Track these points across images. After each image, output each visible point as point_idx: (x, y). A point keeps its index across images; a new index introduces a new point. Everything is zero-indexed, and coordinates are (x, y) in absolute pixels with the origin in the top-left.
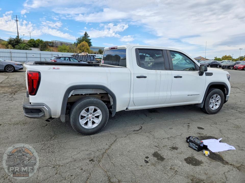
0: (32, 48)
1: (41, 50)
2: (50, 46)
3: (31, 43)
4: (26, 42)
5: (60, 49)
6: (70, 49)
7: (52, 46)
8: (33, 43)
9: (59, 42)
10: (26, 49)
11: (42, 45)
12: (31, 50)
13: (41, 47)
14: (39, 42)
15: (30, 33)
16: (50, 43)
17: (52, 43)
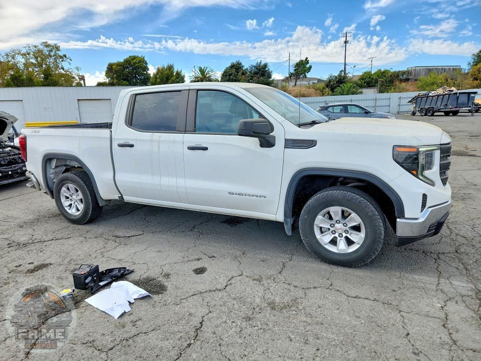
0: (364, 90)
1: (381, 92)
2: (401, 81)
3: (363, 79)
4: (356, 79)
5: (421, 84)
6: (447, 80)
7: (407, 80)
8: (368, 80)
9: (423, 69)
10: (353, 93)
11: (383, 82)
12: (361, 93)
13: (382, 86)
14: (378, 76)
15: (372, 61)
16: (403, 73)
17: (408, 72)
